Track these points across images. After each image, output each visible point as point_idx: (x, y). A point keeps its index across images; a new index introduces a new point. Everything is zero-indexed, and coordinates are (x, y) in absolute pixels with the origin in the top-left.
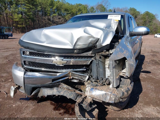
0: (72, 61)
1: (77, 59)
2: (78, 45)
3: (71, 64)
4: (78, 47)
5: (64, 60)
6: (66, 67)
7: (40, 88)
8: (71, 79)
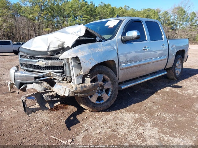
0: (50, 63)
1: (54, 61)
2: (51, 48)
3: (49, 65)
4: (51, 49)
5: (44, 61)
6: (47, 68)
7: (26, 83)
8: (52, 79)
